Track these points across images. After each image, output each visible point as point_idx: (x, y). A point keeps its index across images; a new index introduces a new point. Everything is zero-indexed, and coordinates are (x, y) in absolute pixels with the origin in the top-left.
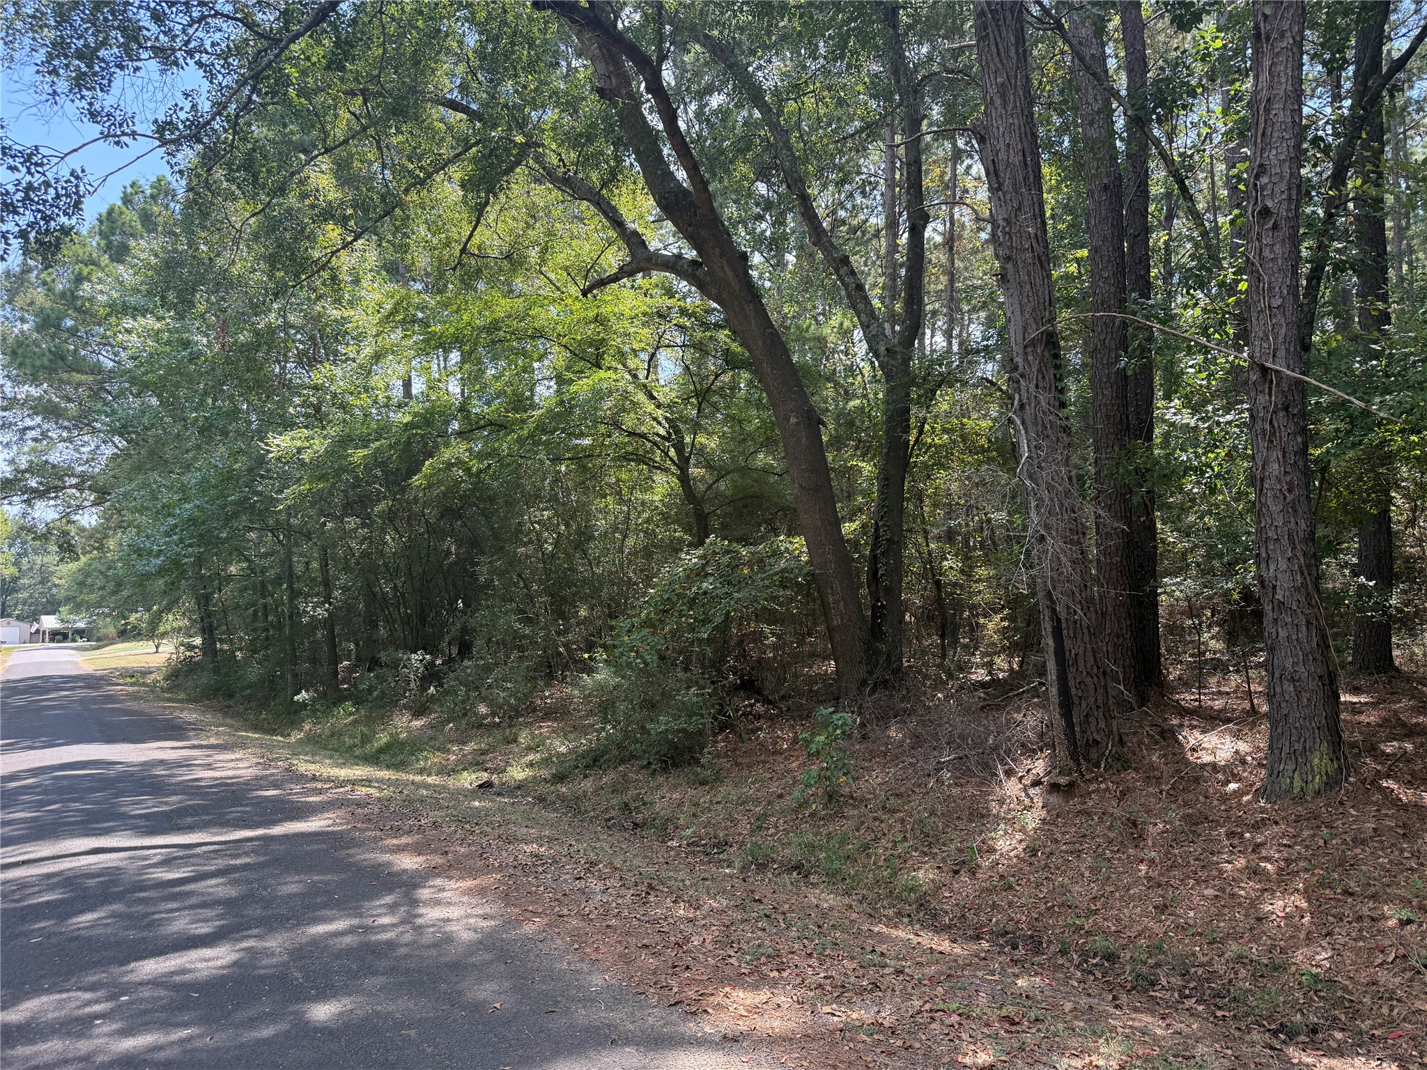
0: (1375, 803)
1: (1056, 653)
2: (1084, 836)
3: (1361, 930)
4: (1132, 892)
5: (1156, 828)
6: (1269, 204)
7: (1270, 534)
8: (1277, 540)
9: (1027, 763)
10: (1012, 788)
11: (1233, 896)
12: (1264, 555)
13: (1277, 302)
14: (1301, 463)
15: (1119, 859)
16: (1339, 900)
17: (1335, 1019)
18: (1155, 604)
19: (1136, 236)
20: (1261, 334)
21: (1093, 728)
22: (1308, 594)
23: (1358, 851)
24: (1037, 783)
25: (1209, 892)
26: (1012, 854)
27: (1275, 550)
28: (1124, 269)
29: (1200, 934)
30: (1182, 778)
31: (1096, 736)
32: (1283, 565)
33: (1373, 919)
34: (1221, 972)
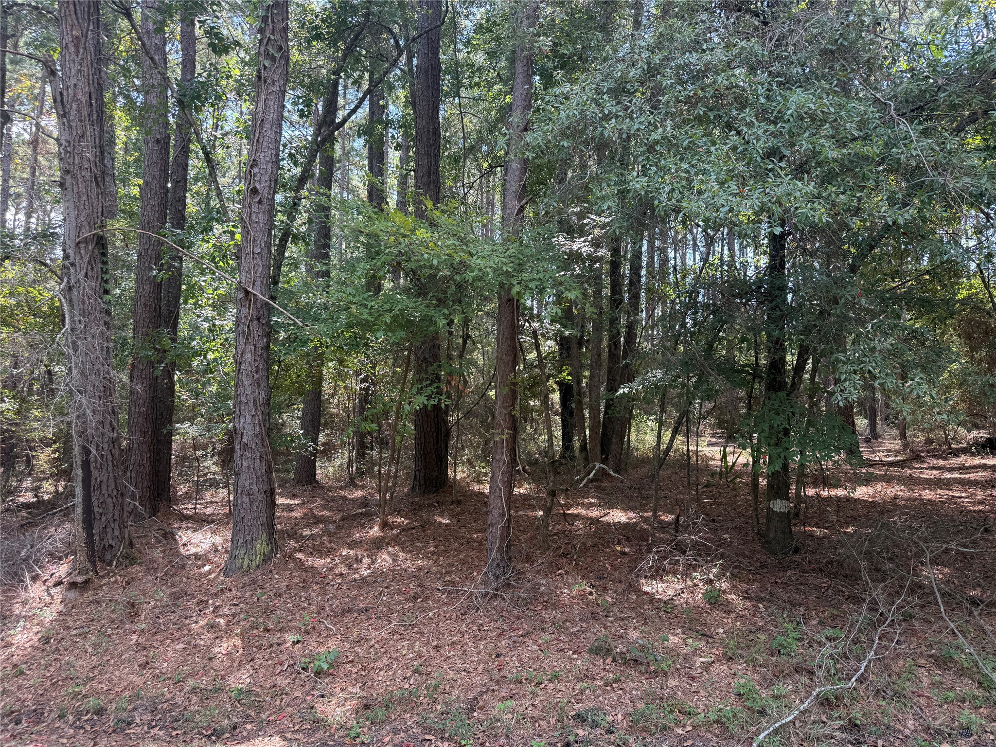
0: (290, 569)
1: (84, 481)
2: (92, 620)
3: (271, 653)
4: (123, 657)
5: (147, 607)
6: (258, 187)
7: (242, 399)
8: (247, 403)
9: (53, 568)
10: (36, 590)
11: (195, 646)
12: (237, 412)
13: (257, 250)
14: (265, 355)
15: (118, 633)
16: (261, 636)
17: (249, 716)
18: (170, 442)
19: (178, 182)
20: (247, 268)
21: (109, 536)
22: (263, 439)
23: (276, 601)
24: (58, 584)
25: (180, 646)
26: (27, 645)
27: (244, 410)
28: (166, 202)
29: (169, 679)
30: (173, 566)
31: (111, 542)
32: (249, 420)
33: (279, 645)
34: (180, 703)
